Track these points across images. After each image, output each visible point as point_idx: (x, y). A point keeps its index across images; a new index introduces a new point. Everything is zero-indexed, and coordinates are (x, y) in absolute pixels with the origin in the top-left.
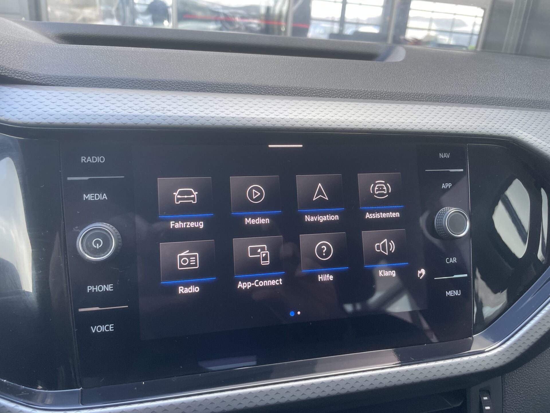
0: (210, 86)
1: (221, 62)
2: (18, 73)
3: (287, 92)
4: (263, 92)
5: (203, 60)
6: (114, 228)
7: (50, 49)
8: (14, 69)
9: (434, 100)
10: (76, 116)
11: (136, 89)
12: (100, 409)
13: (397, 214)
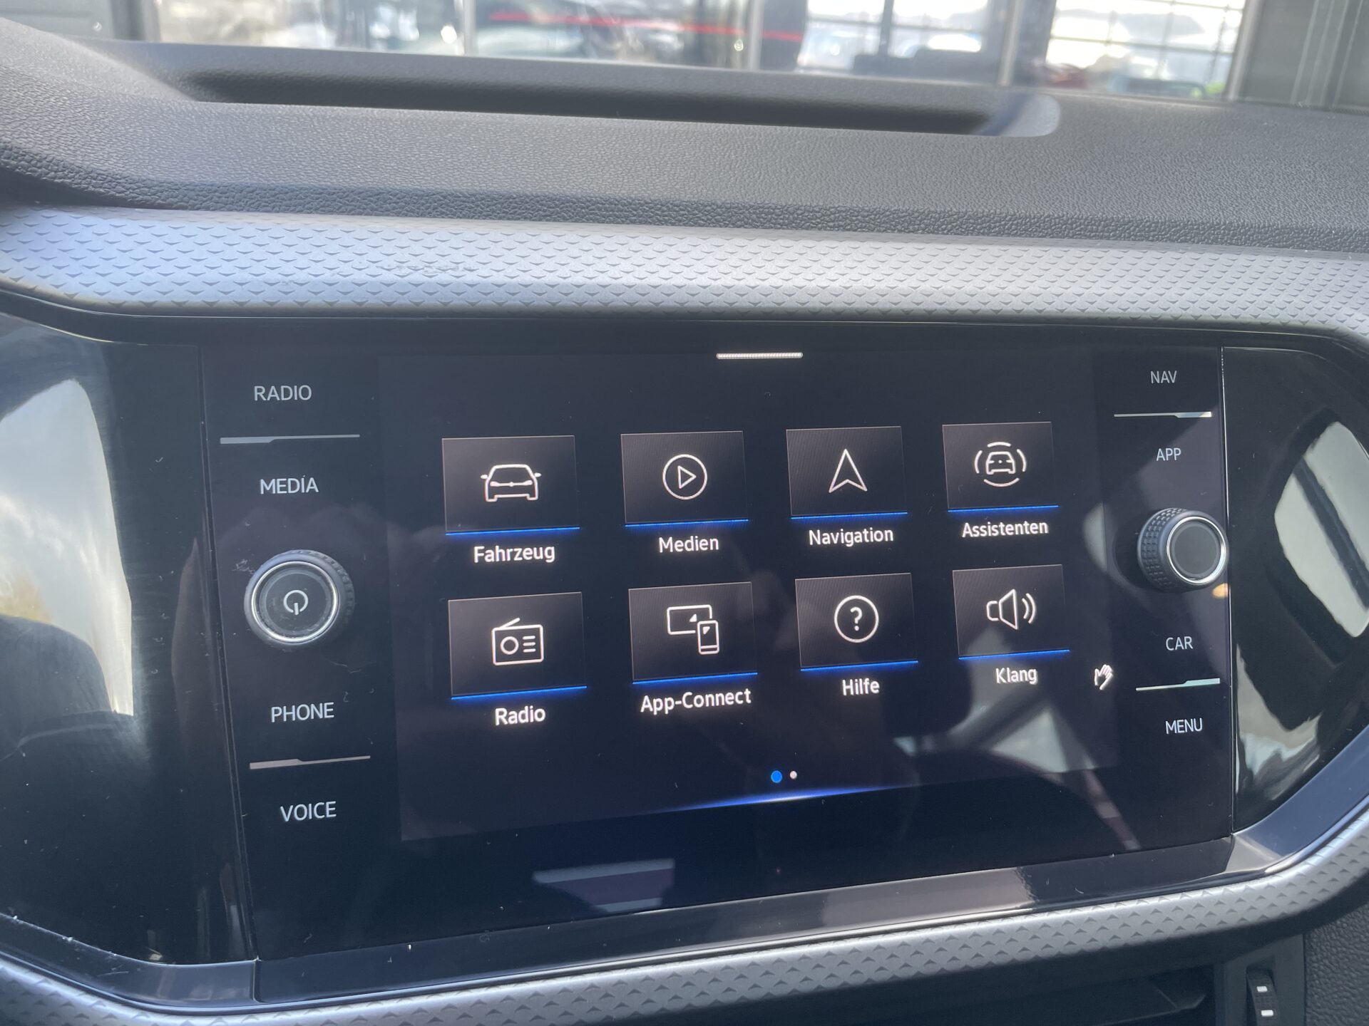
0: (571, 207)
1: (596, 145)
2: (95, 179)
3: (762, 219)
4: (703, 220)
5: (552, 139)
6: (336, 564)
7: (172, 116)
8: (85, 166)
9: (1136, 236)
10: (240, 287)
11: (388, 215)
12: (306, 1011)
13: (1043, 528)
